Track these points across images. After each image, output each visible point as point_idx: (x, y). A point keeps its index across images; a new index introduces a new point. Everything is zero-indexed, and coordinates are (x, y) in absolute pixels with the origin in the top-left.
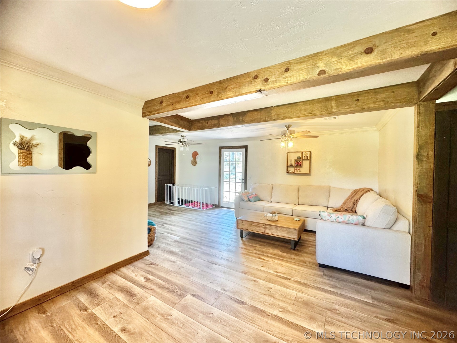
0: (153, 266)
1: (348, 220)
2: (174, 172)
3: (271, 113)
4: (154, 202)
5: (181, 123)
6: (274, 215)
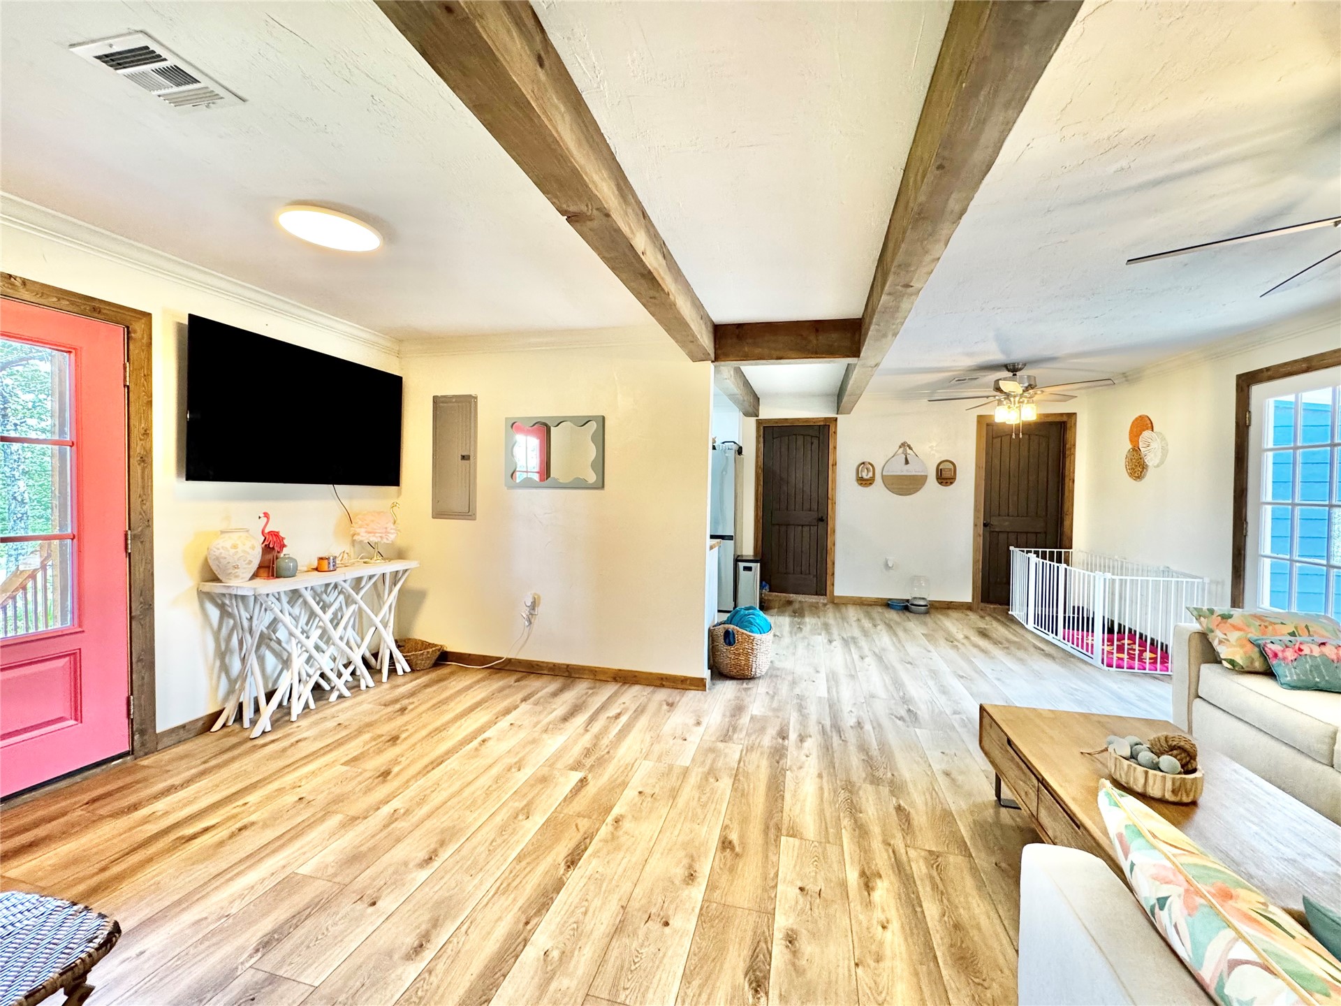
0: (665, 708)
4: (969, 600)
5: (818, 340)
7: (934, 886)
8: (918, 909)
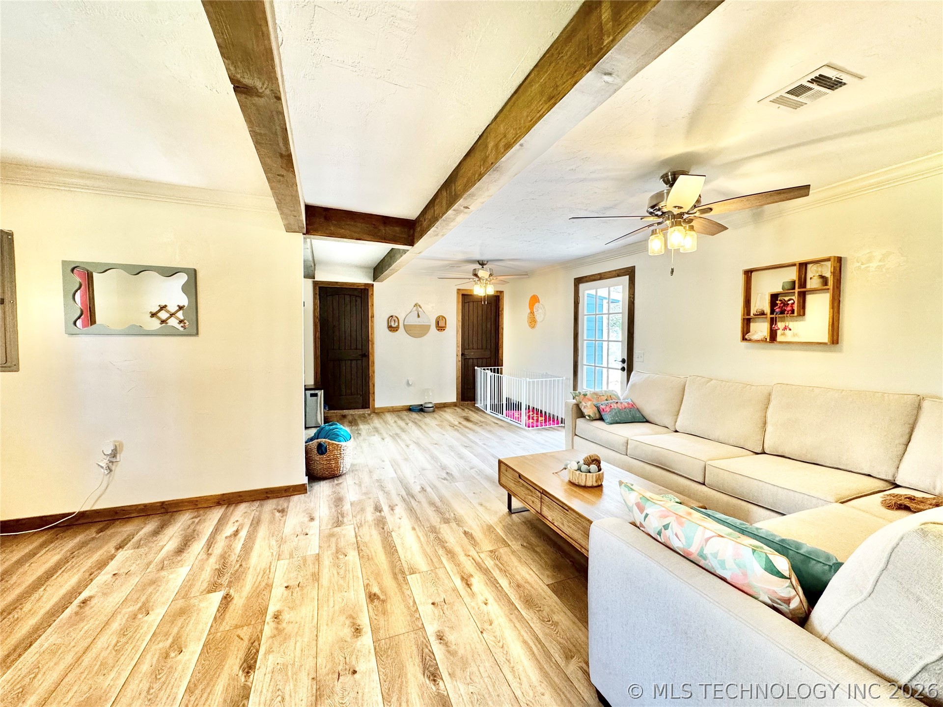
0: (278, 514)
2: (500, 342)
3: (487, 147)
4: (455, 400)
5: (385, 230)
7: (501, 570)
8: (498, 585)
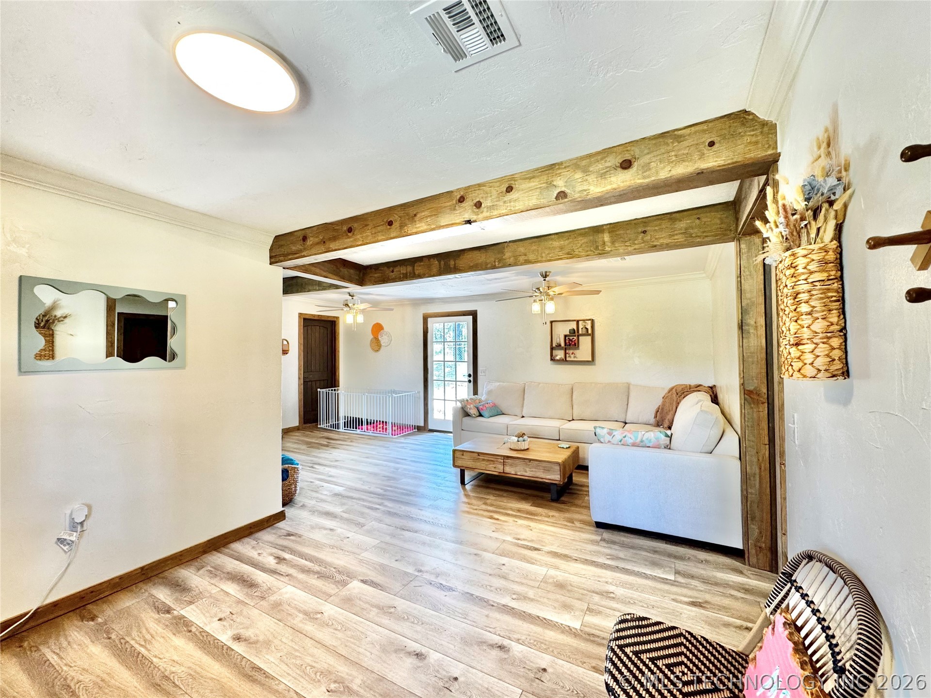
0: (292, 538)
1: (642, 441)
2: (337, 364)
3: (503, 253)
4: (297, 424)
5: (345, 271)
6: (521, 439)
